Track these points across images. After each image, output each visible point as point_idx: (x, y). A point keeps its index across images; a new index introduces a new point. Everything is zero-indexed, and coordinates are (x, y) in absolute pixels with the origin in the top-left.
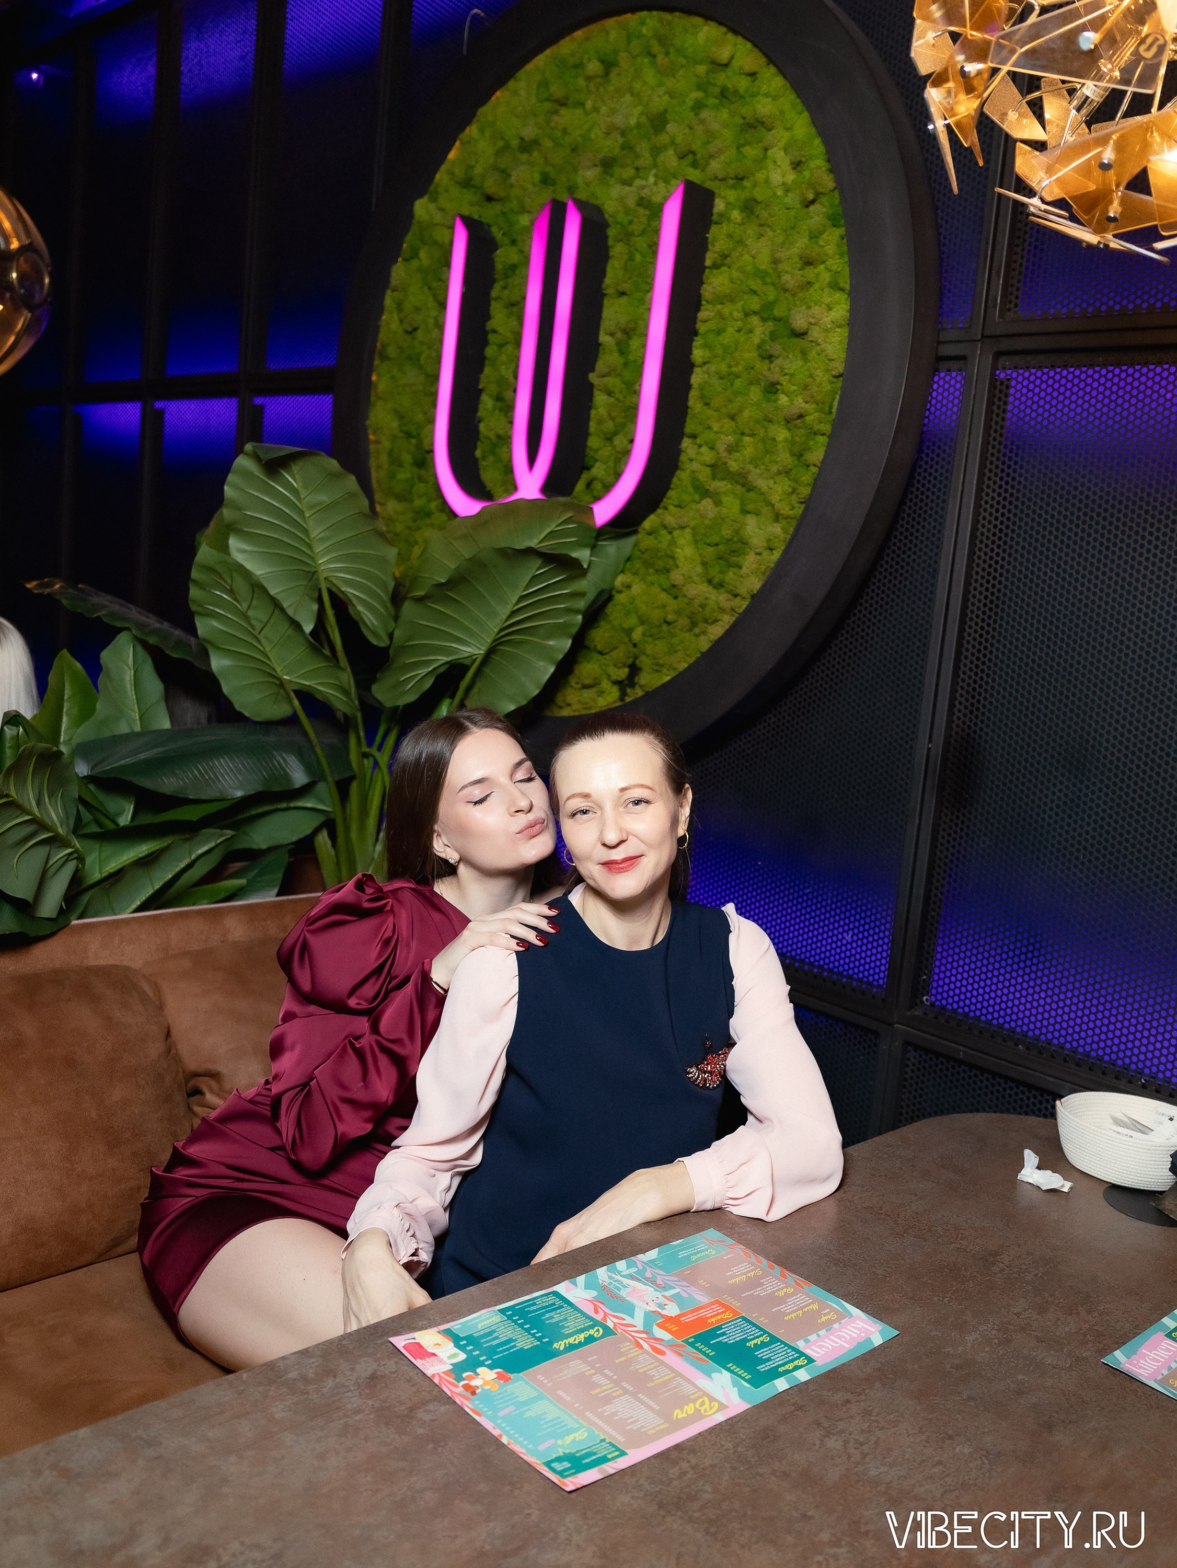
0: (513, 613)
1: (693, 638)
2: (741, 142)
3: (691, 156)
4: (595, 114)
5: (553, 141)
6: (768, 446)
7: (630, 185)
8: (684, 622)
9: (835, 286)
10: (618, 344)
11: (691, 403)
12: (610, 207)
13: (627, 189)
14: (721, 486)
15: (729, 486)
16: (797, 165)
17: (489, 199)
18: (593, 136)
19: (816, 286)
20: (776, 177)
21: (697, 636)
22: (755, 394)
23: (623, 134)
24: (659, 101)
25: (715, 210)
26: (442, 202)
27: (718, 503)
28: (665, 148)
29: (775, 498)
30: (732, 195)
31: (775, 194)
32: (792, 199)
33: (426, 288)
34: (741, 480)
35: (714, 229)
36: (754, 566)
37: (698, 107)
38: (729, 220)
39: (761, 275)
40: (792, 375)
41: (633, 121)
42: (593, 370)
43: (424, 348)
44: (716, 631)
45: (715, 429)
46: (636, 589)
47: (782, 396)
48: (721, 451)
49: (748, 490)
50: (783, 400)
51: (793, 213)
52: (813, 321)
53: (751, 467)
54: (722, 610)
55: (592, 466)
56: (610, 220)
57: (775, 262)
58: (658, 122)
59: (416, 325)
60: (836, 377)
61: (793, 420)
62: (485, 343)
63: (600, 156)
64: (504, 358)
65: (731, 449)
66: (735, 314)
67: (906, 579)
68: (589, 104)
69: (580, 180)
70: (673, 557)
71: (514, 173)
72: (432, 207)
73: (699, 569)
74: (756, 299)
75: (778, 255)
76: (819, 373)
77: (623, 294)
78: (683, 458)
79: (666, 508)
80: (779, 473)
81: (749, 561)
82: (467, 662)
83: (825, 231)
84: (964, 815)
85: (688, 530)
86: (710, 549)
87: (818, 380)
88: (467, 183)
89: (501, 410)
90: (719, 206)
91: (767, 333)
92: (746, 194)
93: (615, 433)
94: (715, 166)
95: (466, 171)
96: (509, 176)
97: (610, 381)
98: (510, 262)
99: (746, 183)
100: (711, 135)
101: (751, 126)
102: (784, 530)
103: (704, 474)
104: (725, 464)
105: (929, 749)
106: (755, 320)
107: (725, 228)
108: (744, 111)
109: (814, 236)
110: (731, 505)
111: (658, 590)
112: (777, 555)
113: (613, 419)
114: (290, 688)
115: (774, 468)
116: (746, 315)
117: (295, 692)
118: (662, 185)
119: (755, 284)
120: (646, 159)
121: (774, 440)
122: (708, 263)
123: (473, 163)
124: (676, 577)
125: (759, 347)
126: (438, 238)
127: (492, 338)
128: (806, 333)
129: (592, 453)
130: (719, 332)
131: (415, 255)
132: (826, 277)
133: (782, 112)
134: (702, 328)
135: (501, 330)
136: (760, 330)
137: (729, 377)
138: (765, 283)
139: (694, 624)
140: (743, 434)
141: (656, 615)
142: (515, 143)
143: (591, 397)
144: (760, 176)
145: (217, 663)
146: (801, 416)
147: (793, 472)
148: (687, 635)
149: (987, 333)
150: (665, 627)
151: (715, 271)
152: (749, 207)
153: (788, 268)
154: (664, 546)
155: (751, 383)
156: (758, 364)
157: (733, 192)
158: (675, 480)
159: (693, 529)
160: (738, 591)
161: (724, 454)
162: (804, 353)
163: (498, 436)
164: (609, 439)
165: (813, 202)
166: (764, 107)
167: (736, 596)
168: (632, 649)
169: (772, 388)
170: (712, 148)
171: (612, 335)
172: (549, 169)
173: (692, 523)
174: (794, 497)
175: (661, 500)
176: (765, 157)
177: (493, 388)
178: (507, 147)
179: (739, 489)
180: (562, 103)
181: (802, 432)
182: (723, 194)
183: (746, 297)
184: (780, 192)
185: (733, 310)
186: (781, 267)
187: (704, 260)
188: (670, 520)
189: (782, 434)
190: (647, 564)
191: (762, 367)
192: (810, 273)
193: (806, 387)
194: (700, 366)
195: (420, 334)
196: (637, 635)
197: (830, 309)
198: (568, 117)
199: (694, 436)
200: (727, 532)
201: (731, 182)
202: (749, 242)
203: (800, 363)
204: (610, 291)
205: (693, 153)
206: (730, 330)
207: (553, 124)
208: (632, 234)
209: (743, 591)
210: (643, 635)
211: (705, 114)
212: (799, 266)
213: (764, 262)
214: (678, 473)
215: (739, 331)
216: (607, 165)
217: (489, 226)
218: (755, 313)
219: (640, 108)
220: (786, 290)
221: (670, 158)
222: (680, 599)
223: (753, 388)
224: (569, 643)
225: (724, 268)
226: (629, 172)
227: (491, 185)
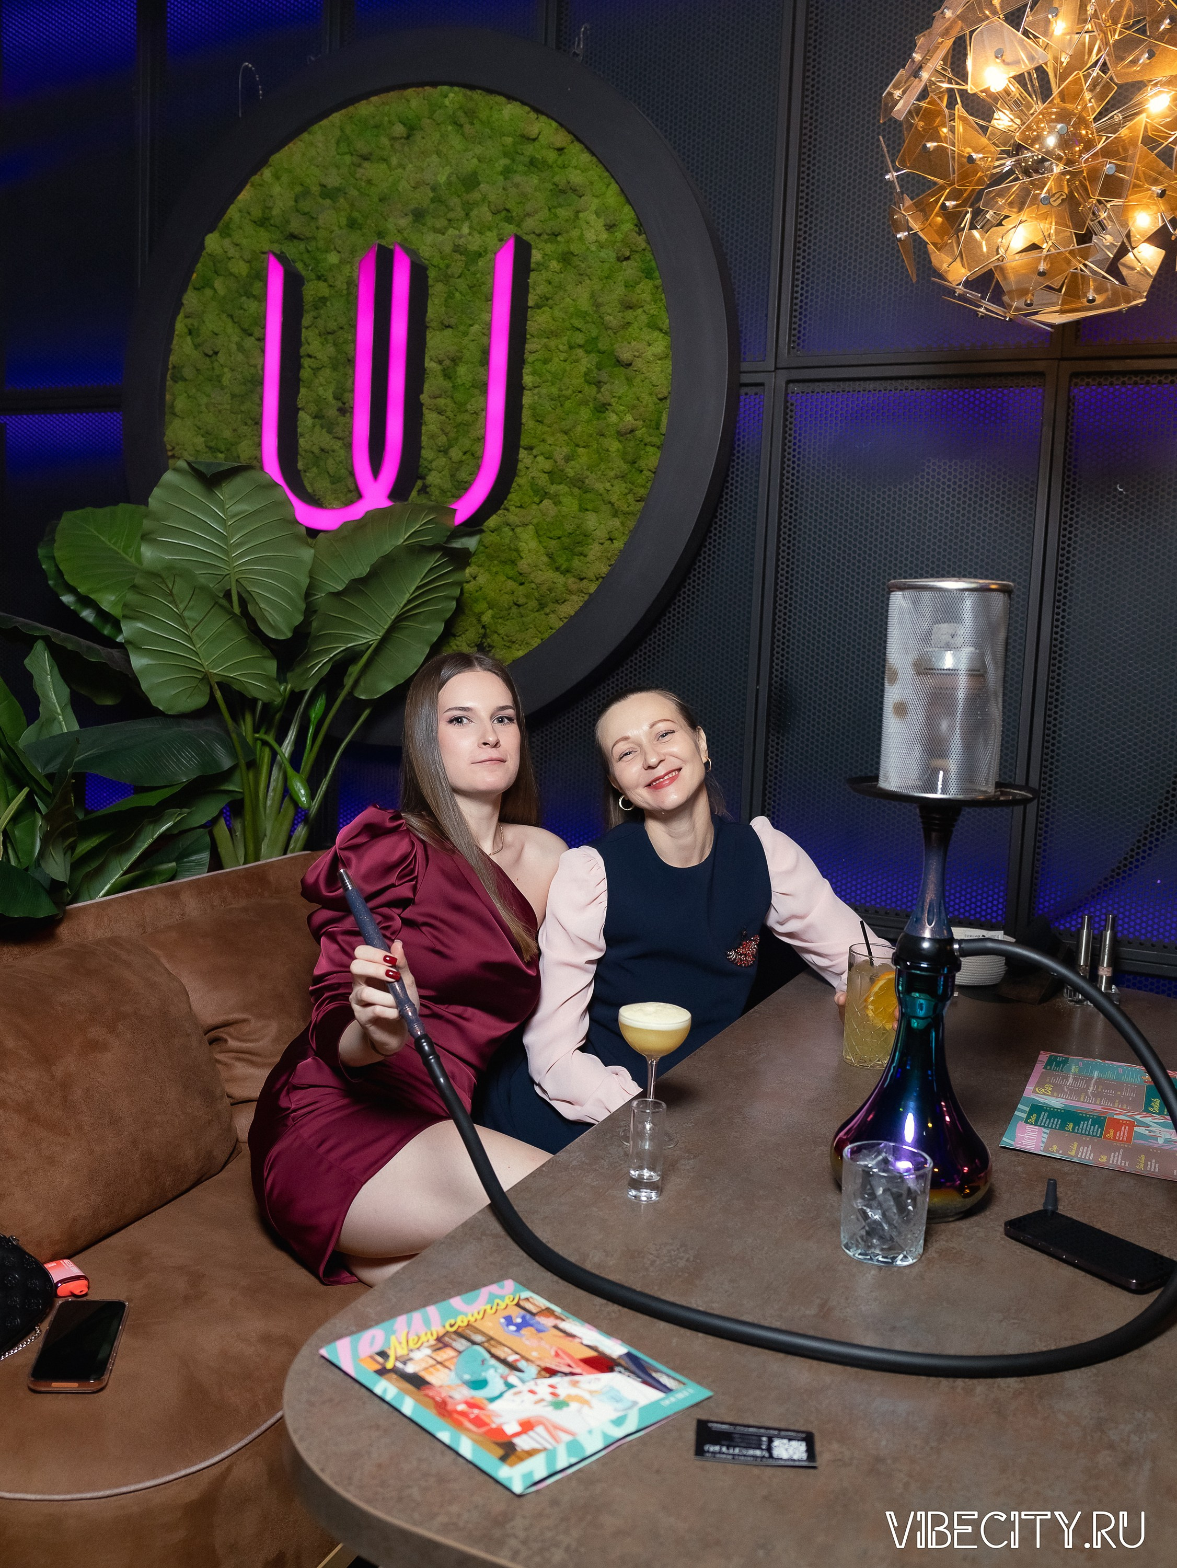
0: (409, 602)
1: (544, 617)
2: (555, 204)
3: (504, 213)
4: (400, 170)
5: (358, 190)
6: (603, 455)
7: (443, 234)
8: (533, 604)
9: (653, 325)
10: (444, 370)
11: (524, 421)
12: (425, 252)
13: (440, 237)
14: (562, 488)
15: (567, 489)
16: (610, 227)
17: (293, 237)
18: (400, 189)
19: (636, 325)
20: (590, 236)
21: (547, 614)
22: (585, 413)
23: (433, 189)
24: (470, 164)
25: (533, 260)
26: (237, 237)
27: (557, 503)
28: (476, 204)
29: (614, 499)
30: (549, 248)
31: (588, 249)
32: (609, 254)
33: (224, 316)
34: (579, 483)
35: (533, 275)
36: (599, 554)
37: (507, 172)
38: (547, 268)
39: (583, 315)
40: (620, 398)
41: (442, 179)
42: (422, 392)
43: (226, 370)
44: (569, 609)
45: (549, 442)
46: (482, 580)
47: (612, 414)
48: (558, 460)
49: (585, 492)
50: (613, 418)
51: (607, 265)
52: (637, 354)
53: (589, 473)
54: (570, 592)
55: (427, 475)
56: (426, 262)
57: (598, 306)
58: (470, 182)
59: (216, 350)
60: (661, 400)
61: (624, 435)
62: (299, 367)
63: (412, 207)
64: (322, 380)
65: (568, 459)
66: (561, 347)
67: (723, 558)
68: (394, 161)
69: (390, 226)
70: (517, 550)
71: (320, 217)
72: (227, 242)
73: (545, 559)
74: (581, 335)
75: (600, 300)
76: (647, 399)
77: (449, 327)
78: (520, 466)
79: (508, 510)
80: (617, 477)
81: (594, 550)
82: (363, 648)
83: (639, 283)
84: (788, 739)
85: (531, 527)
86: (554, 542)
87: (645, 402)
88: (263, 222)
89: (322, 427)
90: (536, 256)
91: (594, 363)
92: (562, 248)
93: (450, 446)
94: (530, 223)
95: (264, 212)
96: (316, 219)
97: (441, 402)
98: (320, 295)
99: (559, 238)
100: (524, 197)
101: (563, 192)
102: (622, 524)
103: (543, 480)
104: (562, 471)
105: (757, 690)
106: (580, 352)
107: (545, 275)
108: (556, 179)
109: (630, 286)
110: (570, 504)
111: (503, 578)
112: (619, 545)
113: (446, 434)
114: (214, 681)
115: (612, 474)
116: (571, 348)
117: (217, 683)
118: (477, 235)
119: (577, 323)
120: (459, 213)
121: (608, 450)
122: (530, 303)
123: (271, 204)
124: (523, 565)
125: (586, 374)
126: (235, 270)
127: (306, 362)
128: (630, 365)
129: (426, 463)
130: (545, 362)
131: (207, 284)
132: (644, 318)
133: (592, 183)
134: (529, 358)
135: (319, 355)
136: (586, 362)
137: (560, 400)
138: (587, 322)
139: (542, 606)
140: (578, 446)
141: (506, 600)
142: (315, 189)
143: (421, 415)
144: (575, 233)
145: (138, 662)
146: (632, 431)
147: (629, 476)
148: (536, 614)
149: (779, 366)
150: (514, 610)
151: (538, 311)
152: (566, 258)
153: (609, 311)
154: (507, 541)
155: (580, 404)
156: (586, 388)
157: (549, 245)
158: (514, 485)
159: (537, 526)
160: (584, 575)
161: (561, 463)
162: (629, 380)
163: (322, 450)
164: (444, 451)
165: (627, 258)
166: (576, 178)
167: (582, 579)
168: (482, 631)
169: (602, 408)
170: (529, 207)
171: (440, 362)
172: (356, 214)
173: (535, 521)
174: (630, 497)
175: (502, 503)
176: (577, 217)
177: (313, 408)
178: (306, 193)
179: (576, 491)
180: (366, 158)
181: (632, 444)
182: (540, 247)
183: (568, 333)
184: (593, 248)
185: (561, 343)
186: (602, 309)
187: (527, 301)
188: (512, 518)
189: (614, 446)
190: (491, 558)
191: (591, 391)
192: (630, 314)
193: (634, 407)
194: (530, 390)
195: (222, 358)
196: (487, 618)
197: (649, 345)
198: (370, 170)
199: (530, 448)
200: (569, 527)
201: (546, 237)
202: (569, 288)
203: (626, 388)
204: (434, 324)
205: (508, 211)
206: (556, 360)
207: (358, 176)
208: (452, 276)
209: (591, 575)
210: (493, 617)
211: (517, 178)
212: (618, 309)
213: (584, 304)
214: (516, 479)
215: (565, 361)
216: (419, 215)
217: (294, 262)
218: (580, 346)
219: (448, 170)
220: (607, 329)
221: (483, 213)
222: (527, 584)
223: (582, 408)
224: (440, 628)
225: (546, 309)
226: (440, 223)
227: (296, 225)
